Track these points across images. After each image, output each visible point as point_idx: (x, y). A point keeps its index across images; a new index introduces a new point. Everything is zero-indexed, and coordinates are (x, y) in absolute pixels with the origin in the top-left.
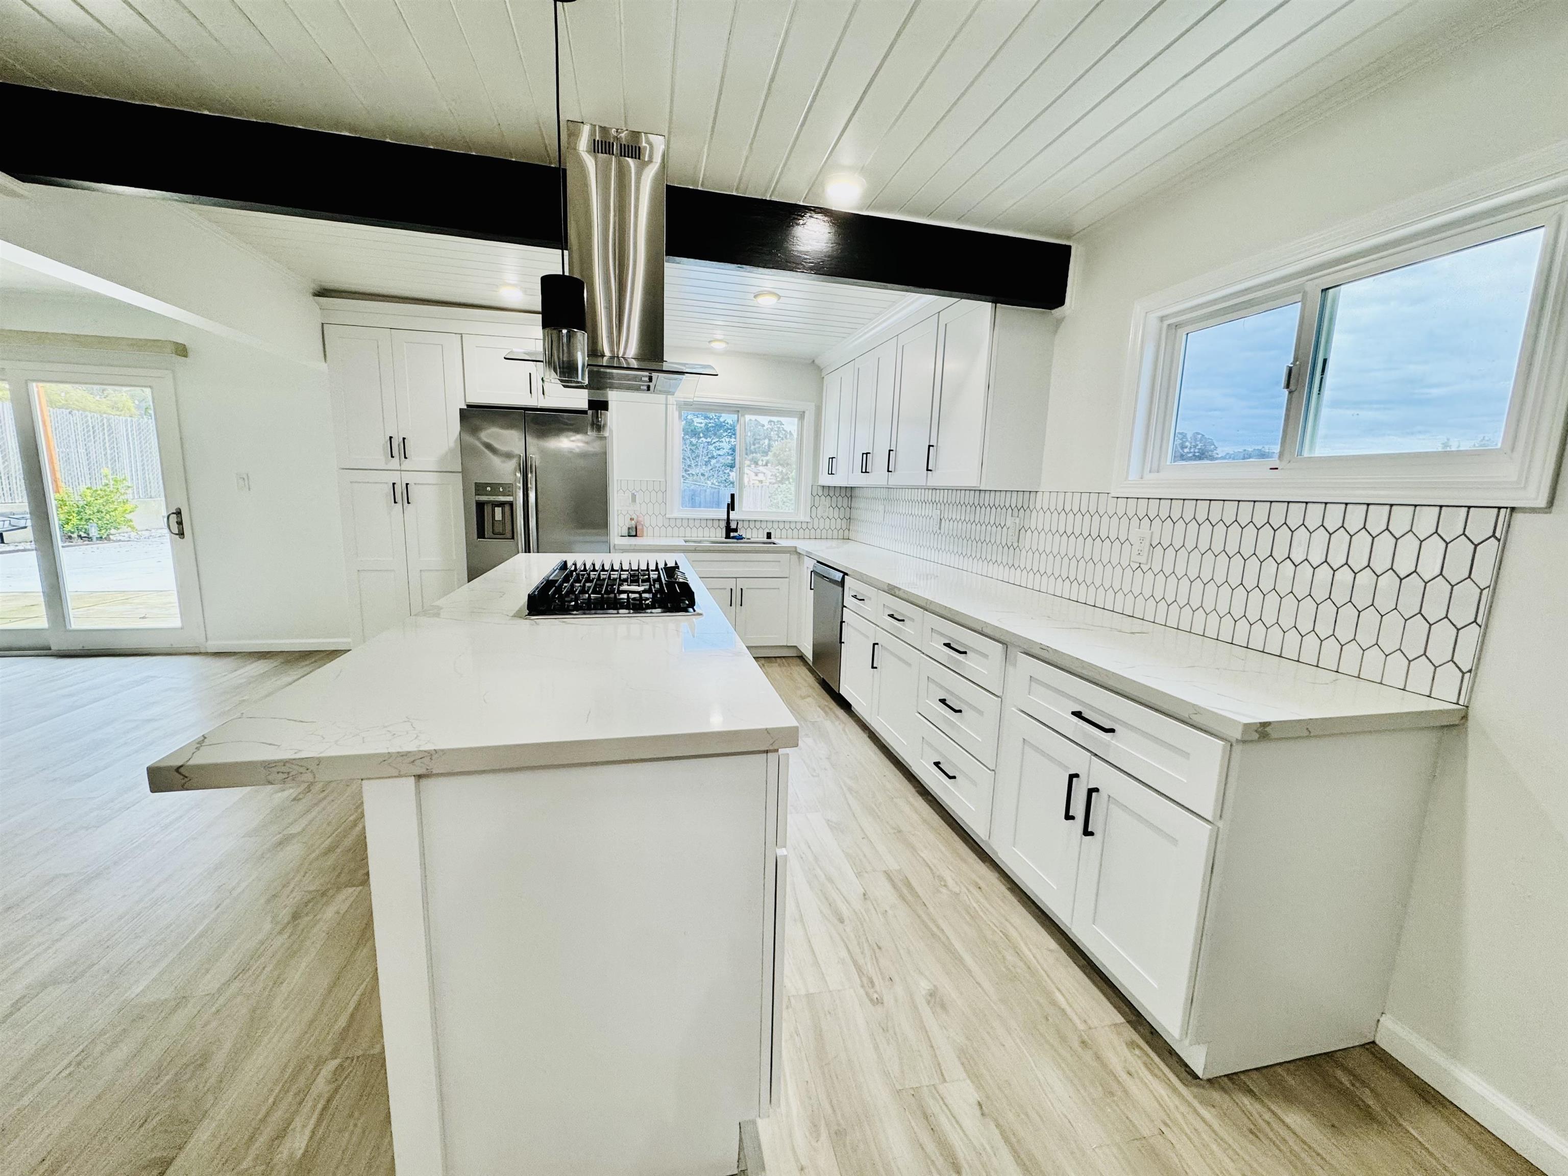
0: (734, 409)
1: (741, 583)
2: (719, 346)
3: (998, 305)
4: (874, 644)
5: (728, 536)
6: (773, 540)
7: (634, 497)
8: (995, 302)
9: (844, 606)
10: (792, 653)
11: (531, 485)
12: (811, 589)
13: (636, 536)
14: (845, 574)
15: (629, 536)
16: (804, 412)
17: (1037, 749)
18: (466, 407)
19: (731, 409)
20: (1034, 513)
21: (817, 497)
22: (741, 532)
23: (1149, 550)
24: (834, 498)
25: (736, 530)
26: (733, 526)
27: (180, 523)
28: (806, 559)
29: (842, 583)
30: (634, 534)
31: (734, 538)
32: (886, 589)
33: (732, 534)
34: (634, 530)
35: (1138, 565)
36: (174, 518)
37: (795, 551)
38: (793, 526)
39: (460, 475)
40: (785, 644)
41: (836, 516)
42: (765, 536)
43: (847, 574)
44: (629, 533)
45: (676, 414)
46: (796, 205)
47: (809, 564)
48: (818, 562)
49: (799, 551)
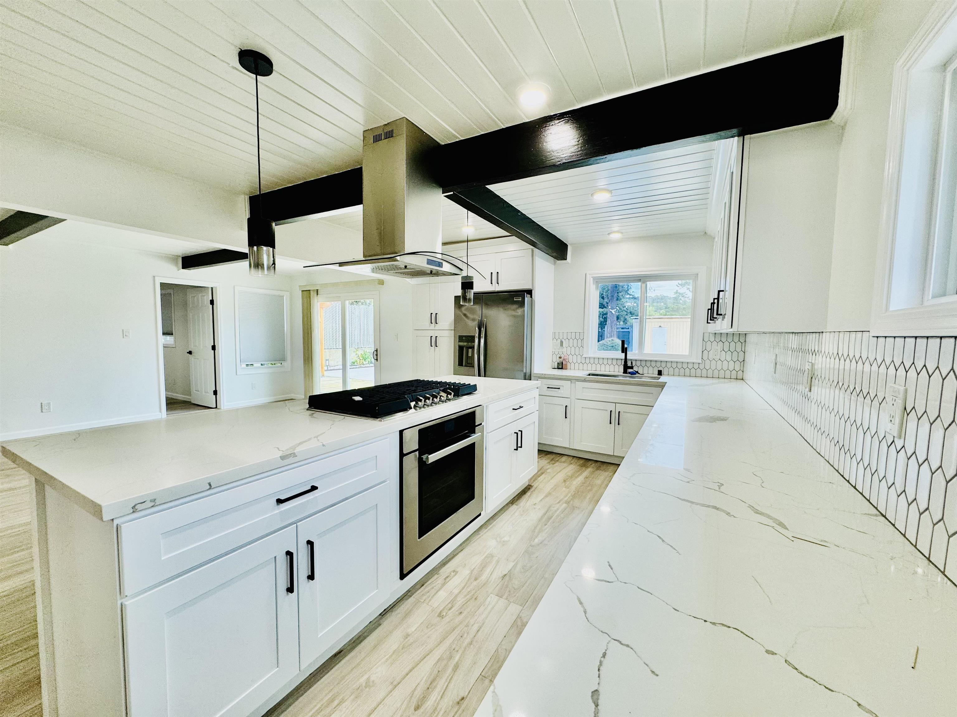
0: (638, 279)
1: (619, 408)
2: (616, 236)
5: (625, 372)
6: (662, 376)
7: (562, 343)
11: (482, 336)
13: (562, 368)
15: (558, 368)
16: (698, 274)
19: (636, 279)
21: (709, 343)
22: (635, 369)
24: (727, 344)
25: (632, 368)
26: (629, 364)
27: (377, 355)
30: (561, 367)
31: (629, 373)
33: (629, 370)
34: (561, 364)
36: (375, 352)
38: (685, 366)
39: (454, 331)
41: (729, 359)
42: (657, 373)
44: (558, 366)
45: (593, 286)
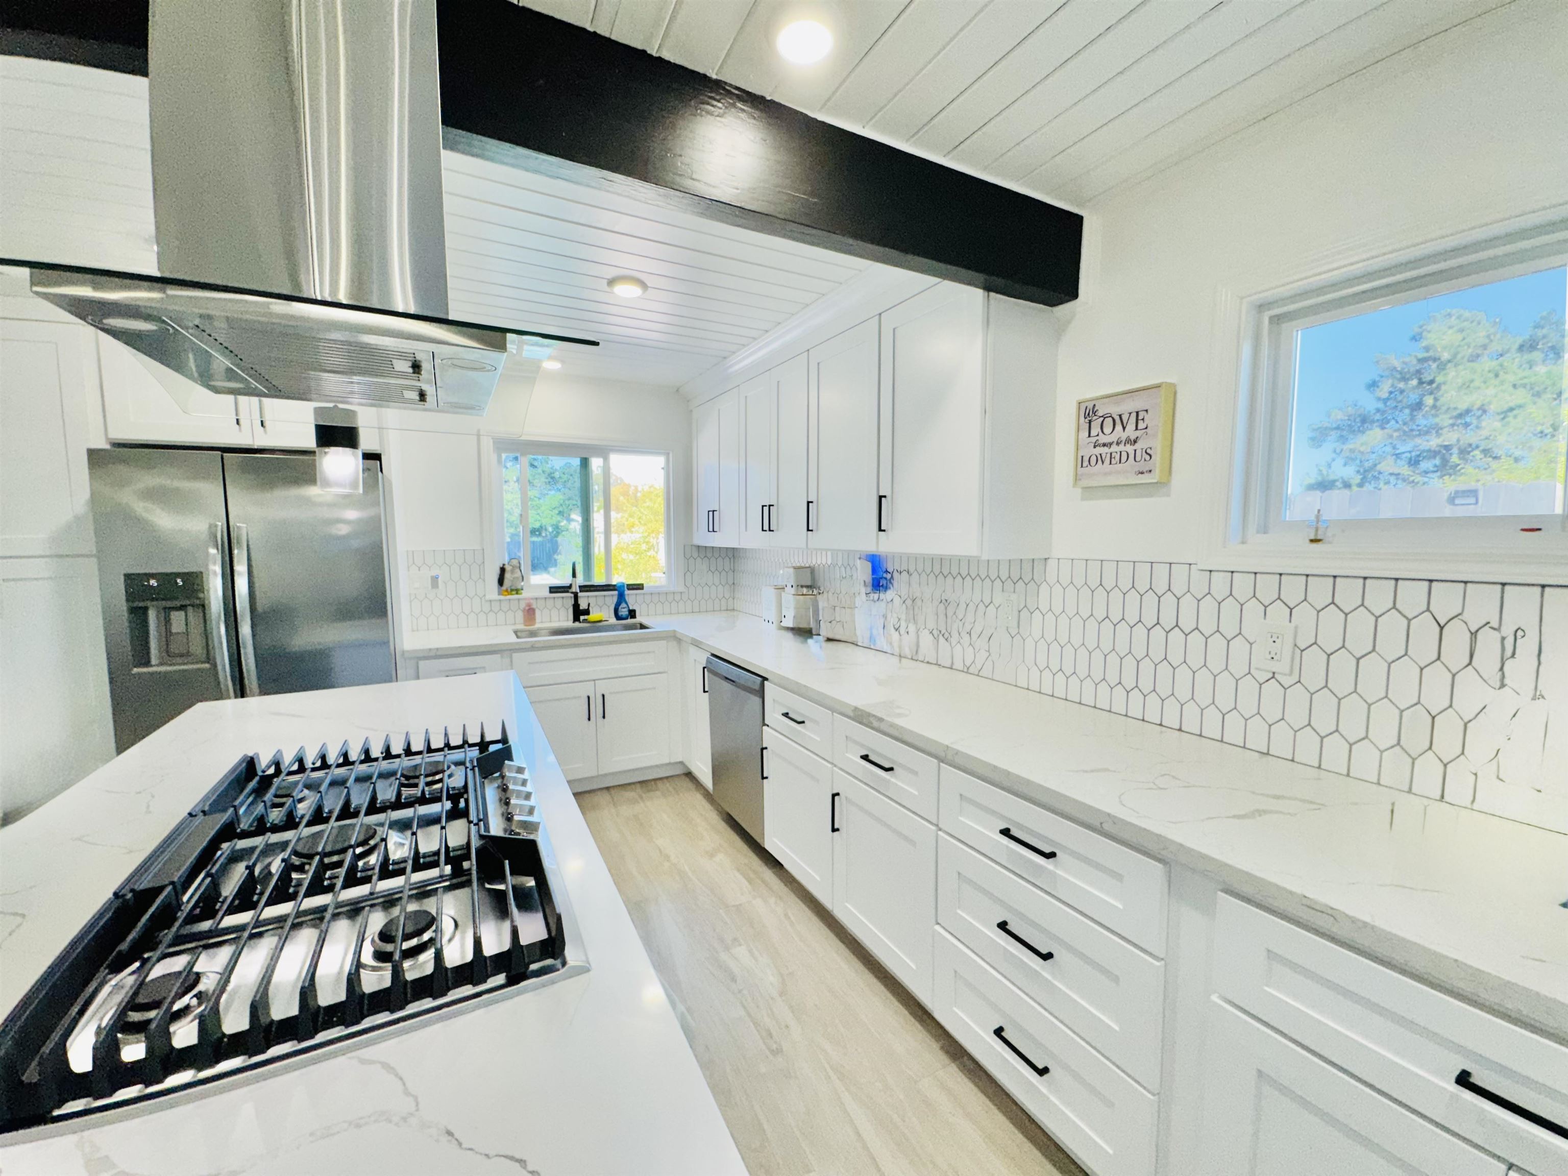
1: (602, 688)
2: (551, 367)
3: (992, 294)
4: (834, 796)
5: (577, 620)
6: (639, 619)
8: (988, 288)
9: (764, 724)
10: (679, 771)
11: (241, 568)
12: (705, 691)
14: (765, 679)
17: (1284, 1090)
18: (108, 447)
20: (1044, 588)
21: (692, 560)
23: (1293, 653)
24: (713, 561)
25: (587, 612)
26: (583, 605)
28: (692, 649)
29: (761, 693)
32: (852, 714)
33: (582, 618)
35: (1271, 675)
37: (674, 637)
39: (95, 560)
40: (667, 761)
41: (717, 582)
43: (766, 679)
45: (494, 458)
46: (705, 76)
47: (702, 658)
48: (713, 655)
49: (678, 636)
